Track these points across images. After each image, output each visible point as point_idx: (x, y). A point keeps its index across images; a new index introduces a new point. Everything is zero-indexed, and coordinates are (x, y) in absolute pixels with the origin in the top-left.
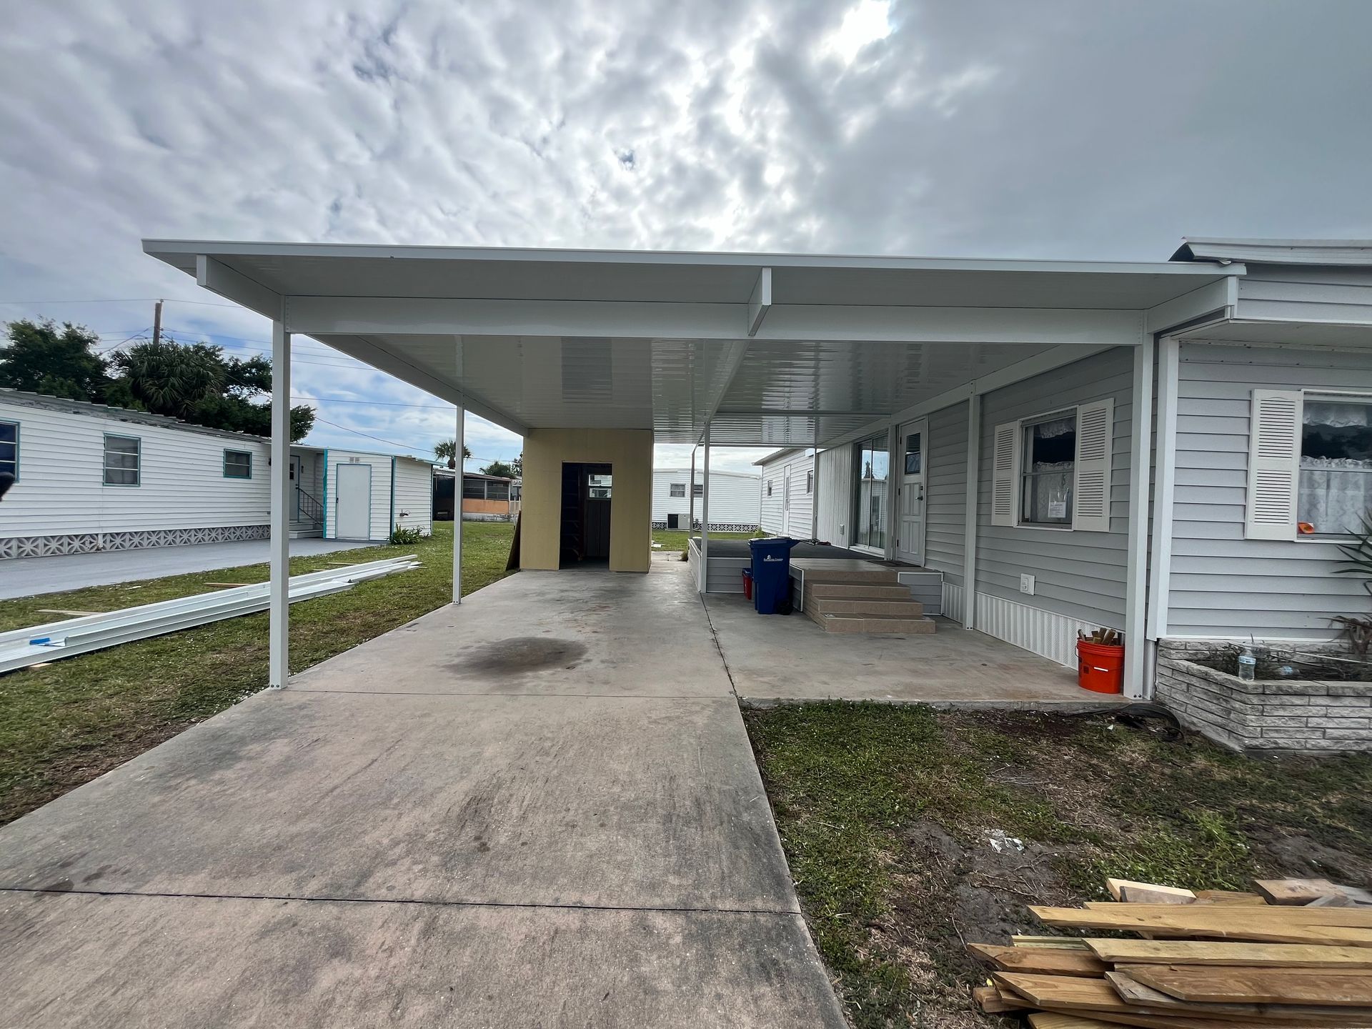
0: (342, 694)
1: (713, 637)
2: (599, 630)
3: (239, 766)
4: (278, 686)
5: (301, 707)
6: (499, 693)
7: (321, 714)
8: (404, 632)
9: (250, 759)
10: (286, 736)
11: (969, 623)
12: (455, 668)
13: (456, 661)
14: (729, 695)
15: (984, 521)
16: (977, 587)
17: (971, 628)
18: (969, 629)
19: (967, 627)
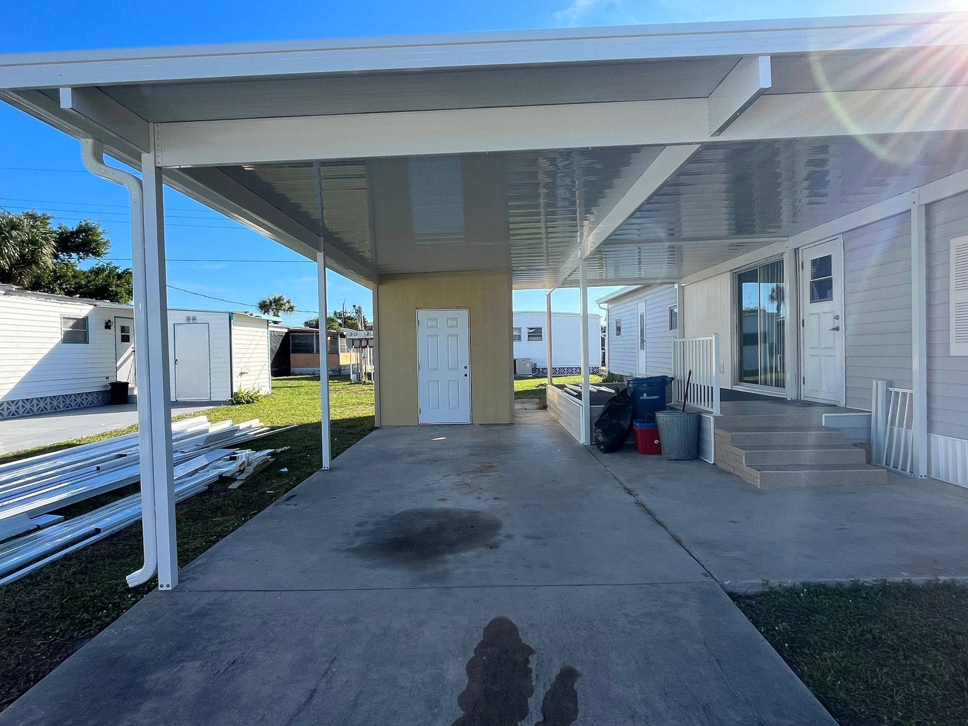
0: (245, 593)
1: (632, 499)
2: (499, 496)
3: (148, 705)
4: (168, 586)
5: (202, 614)
6: (426, 585)
7: (227, 624)
8: (284, 507)
9: (161, 694)
10: (194, 658)
11: (922, 471)
12: (358, 551)
13: (358, 542)
14: (704, 579)
15: (938, 351)
16: (930, 429)
17: (925, 476)
18: (923, 478)
19: (920, 475)
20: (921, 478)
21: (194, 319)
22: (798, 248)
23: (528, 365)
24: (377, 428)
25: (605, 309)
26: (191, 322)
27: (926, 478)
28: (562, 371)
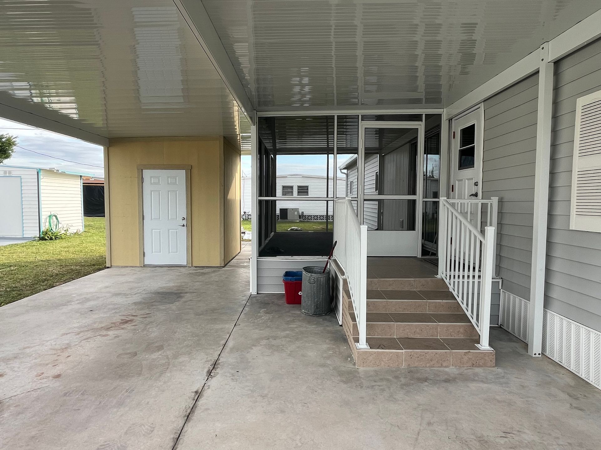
11: (536, 348)
15: (558, 224)
16: (546, 305)
17: (539, 354)
18: (537, 355)
19: (534, 353)
20: (535, 356)
21: (10, 172)
22: (452, 119)
23: (296, 213)
24: (108, 268)
25: (344, 173)
26: (8, 175)
27: (540, 356)
28: (322, 218)
